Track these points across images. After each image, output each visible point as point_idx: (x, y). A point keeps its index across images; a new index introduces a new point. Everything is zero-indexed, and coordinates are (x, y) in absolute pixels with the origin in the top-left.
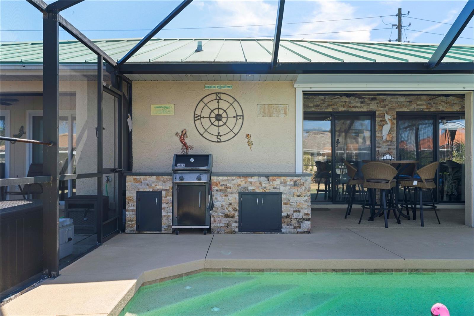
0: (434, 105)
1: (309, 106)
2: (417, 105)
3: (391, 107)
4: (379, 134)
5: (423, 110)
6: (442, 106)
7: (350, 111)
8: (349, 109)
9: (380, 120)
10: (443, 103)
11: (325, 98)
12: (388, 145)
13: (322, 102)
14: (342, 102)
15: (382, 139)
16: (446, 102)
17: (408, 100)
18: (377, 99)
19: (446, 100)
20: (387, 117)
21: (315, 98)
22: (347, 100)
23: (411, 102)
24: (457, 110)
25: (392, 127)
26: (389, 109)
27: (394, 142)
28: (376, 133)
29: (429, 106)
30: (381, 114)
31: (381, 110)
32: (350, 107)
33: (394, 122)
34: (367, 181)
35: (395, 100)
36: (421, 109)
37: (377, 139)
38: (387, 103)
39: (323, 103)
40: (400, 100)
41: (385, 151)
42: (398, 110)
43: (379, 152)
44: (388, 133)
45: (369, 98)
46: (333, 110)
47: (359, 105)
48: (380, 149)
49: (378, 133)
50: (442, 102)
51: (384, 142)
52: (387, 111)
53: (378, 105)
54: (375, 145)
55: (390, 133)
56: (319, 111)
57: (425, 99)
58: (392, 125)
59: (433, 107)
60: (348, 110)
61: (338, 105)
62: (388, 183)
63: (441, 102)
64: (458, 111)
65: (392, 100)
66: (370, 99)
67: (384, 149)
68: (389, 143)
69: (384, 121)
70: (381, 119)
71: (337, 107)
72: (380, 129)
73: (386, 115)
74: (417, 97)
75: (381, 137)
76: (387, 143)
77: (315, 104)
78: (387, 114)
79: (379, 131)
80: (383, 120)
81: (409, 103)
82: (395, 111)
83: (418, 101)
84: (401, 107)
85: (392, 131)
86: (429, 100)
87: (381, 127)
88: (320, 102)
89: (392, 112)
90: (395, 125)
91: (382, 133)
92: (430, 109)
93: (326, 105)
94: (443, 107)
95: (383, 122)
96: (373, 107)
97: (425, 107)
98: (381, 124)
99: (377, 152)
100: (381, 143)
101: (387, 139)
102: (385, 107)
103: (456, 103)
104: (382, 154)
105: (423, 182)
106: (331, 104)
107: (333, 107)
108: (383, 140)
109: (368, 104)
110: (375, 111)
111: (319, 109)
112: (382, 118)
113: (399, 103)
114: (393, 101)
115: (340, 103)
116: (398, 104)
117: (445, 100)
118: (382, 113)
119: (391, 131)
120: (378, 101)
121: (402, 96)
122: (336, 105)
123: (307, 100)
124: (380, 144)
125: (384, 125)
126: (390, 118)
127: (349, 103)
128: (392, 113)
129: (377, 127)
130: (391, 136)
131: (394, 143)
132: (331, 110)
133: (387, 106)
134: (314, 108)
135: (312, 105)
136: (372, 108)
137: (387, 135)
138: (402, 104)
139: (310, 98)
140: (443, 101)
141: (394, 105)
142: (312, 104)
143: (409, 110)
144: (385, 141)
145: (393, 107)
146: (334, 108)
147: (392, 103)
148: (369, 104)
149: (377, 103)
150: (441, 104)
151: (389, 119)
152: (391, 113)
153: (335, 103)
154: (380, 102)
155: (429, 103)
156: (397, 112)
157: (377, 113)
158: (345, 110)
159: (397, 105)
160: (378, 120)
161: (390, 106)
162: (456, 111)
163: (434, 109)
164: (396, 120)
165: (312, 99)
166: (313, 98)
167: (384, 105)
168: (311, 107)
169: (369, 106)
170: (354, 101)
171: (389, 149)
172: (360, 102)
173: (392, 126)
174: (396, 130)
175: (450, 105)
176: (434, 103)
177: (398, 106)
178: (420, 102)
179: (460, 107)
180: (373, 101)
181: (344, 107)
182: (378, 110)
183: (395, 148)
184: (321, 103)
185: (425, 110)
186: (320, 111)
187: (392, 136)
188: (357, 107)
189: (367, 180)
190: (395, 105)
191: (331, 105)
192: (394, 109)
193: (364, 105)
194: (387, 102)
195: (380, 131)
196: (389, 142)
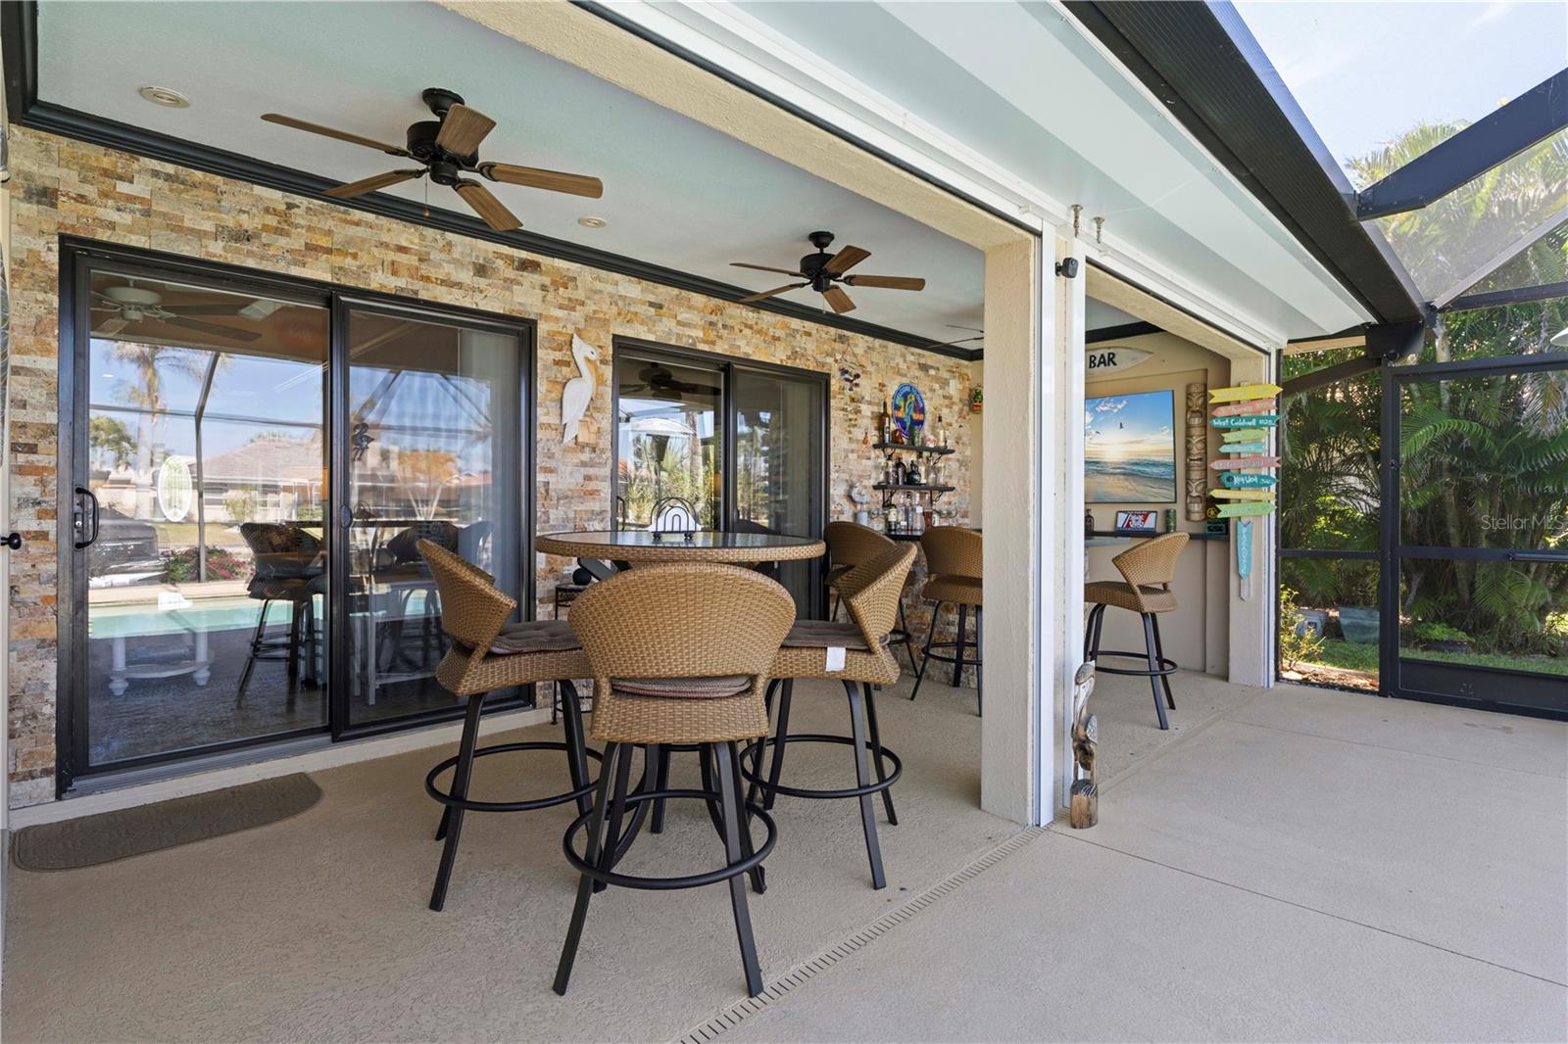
0: (724, 333)
1: (187, 223)
2: (679, 323)
3: (595, 312)
4: (548, 414)
5: (694, 344)
6: (745, 342)
7: (424, 295)
8: (418, 285)
9: (552, 357)
10: (747, 331)
11: (290, 206)
12: (584, 464)
13: (272, 221)
14: (385, 245)
15: (559, 437)
16: (755, 327)
17: (652, 298)
18: (543, 268)
19: (757, 324)
20: (582, 351)
21: (223, 188)
22: (412, 243)
23: (661, 307)
24: (782, 361)
25: (597, 394)
26: (588, 319)
27: (603, 451)
28: (540, 411)
29: (712, 335)
30: (560, 333)
31: (557, 319)
32: (427, 279)
33: (603, 375)
34: (616, 691)
35: (610, 288)
36: (690, 341)
37: (540, 434)
38: (580, 295)
39: (279, 232)
40: (624, 294)
41: (572, 487)
42: (620, 332)
43: (547, 491)
44: (585, 415)
45: (510, 259)
46: (334, 273)
47: (466, 276)
48: (551, 478)
49: (545, 410)
50: (745, 325)
51: (567, 450)
52: (581, 326)
53: (544, 297)
54: (533, 462)
55: (591, 416)
56: (251, 263)
57: (702, 306)
58: (598, 385)
59: (721, 337)
60: (416, 292)
61: (364, 258)
62: (749, 691)
63: (743, 328)
64: (784, 364)
65: (599, 286)
66: (516, 264)
67: (569, 480)
68: (586, 456)
69: (568, 364)
70: (557, 353)
71: (360, 267)
72: (553, 395)
73: (576, 340)
74: (677, 296)
75: (556, 430)
76: (579, 455)
77: (230, 221)
78: (580, 336)
79: (548, 403)
80: (566, 358)
81: (652, 310)
82: (608, 332)
83: (682, 309)
84: (628, 321)
85: (599, 410)
86: (711, 313)
87: (559, 387)
88: (256, 220)
89: (599, 335)
90: (606, 385)
91: (561, 415)
92: (713, 343)
93: (297, 243)
94: (748, 344)
95: (565, 370)
96: (523, 297)
97: (700, 334)
98: (559, 375)
99: (543, 492)
100: (556, 455)
101: (580, 440)
102: (573, 309)
103: (779, 339)
104: (558, 499)
105: (869, 651)
106: (324, 242)
107: (337, 260)
108: (565, 441)
109: (506, 280)
110: (532, 317)
111: (250, 254)
112: (560, 350)
113: (620, 303)
114: (601, 292)
115: (374, 249)
116: (617, 305)
117: (753, 323)
118: (560, 330)
119: (595, 408)
120: (547, 280)
121: (633, 279)
122: (355, 256)
123: (171, 190)
124: (551, 457)
125: (569, 380)
126: (593, 357)
127: (420, 260)
128: (598, 339)
129: (542, 387)
130: (594, 428)
131: (604, 456)
132: (327, 278)
133: (578, 308)
134: (221, 244)
135: (208, 226)
136: (520, 304)
137: (580, 421)
138: (632, 309)
139: (194, 186)
140: (749, 323)
141: (605, 308)
142: (209, 218)
143: (652, 338)
144: (572, 444)
145: (601, 315)
146: (341, 268)
147: (597, 297)
148: (509, 283)
149: (544, 288)
150: (744, 332)
151: (587, 360)
152: (594, 337)
153: (349, 241)
154: (554, 282)
155: (711, 324)
156: (615, 337)
157: (542, 329)
158: (402, 289)
159: (615, 309)
160: (544, 355)
161: (591, 307)
162: (779, 363)
163: (726, 347)
164: (611, 367)
165: (210, 195)
166: (214, 189)
167: (570, 299)
168: (201, 235)
169: (508, 293)
170: (444, 256)
171: (588, 478)
172: (471, 267)
173: (597, 389)
174: (611, 406)
175: (765, 341)
176: (725, 326)
177: (619, 314)
178: (688, 313)
179: (790, 353)
180: (525, 274)
181: (395, 273)
182: (546, 316)
183: (606, 477)
184: (265, 228)
185: (702, 347)
186: (260, 267)
187: (599, 428)
188: (459, 285)
189: (612, 680)
190: (609, 309)
191: (329, 251)
192: (605, 322)
193: (489, 285)
194: (580, 291)
195: (553, 404)
196: (587, 449)
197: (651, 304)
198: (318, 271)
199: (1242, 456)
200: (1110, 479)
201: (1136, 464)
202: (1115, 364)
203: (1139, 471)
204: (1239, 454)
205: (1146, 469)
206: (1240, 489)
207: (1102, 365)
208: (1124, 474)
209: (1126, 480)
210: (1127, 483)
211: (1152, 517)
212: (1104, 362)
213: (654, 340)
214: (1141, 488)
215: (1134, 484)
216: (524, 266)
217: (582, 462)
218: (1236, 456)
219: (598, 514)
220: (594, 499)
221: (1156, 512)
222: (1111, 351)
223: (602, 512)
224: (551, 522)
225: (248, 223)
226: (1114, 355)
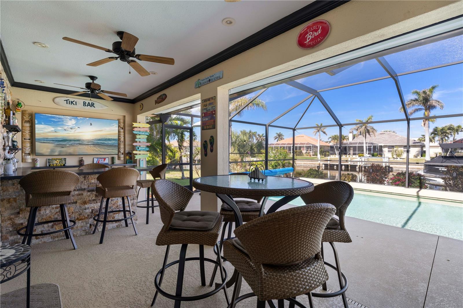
199: (141, 142)
200: (86, 147)
201: (99, 140)
202: (94, 107)
203: (101, 143)
204: (140, 141)
205: (106, 142)
206: (140, 151)
207: (89, 106)
208: (93, 144)
209: (94, 147)
210: (95, 148)
211: (107, 160)
212: (90, 105)
214: (103, 150)
215: (98, 149)
218: (139, 142)
221: (108, 158)
222: (92, 102)
226: (93, 103)
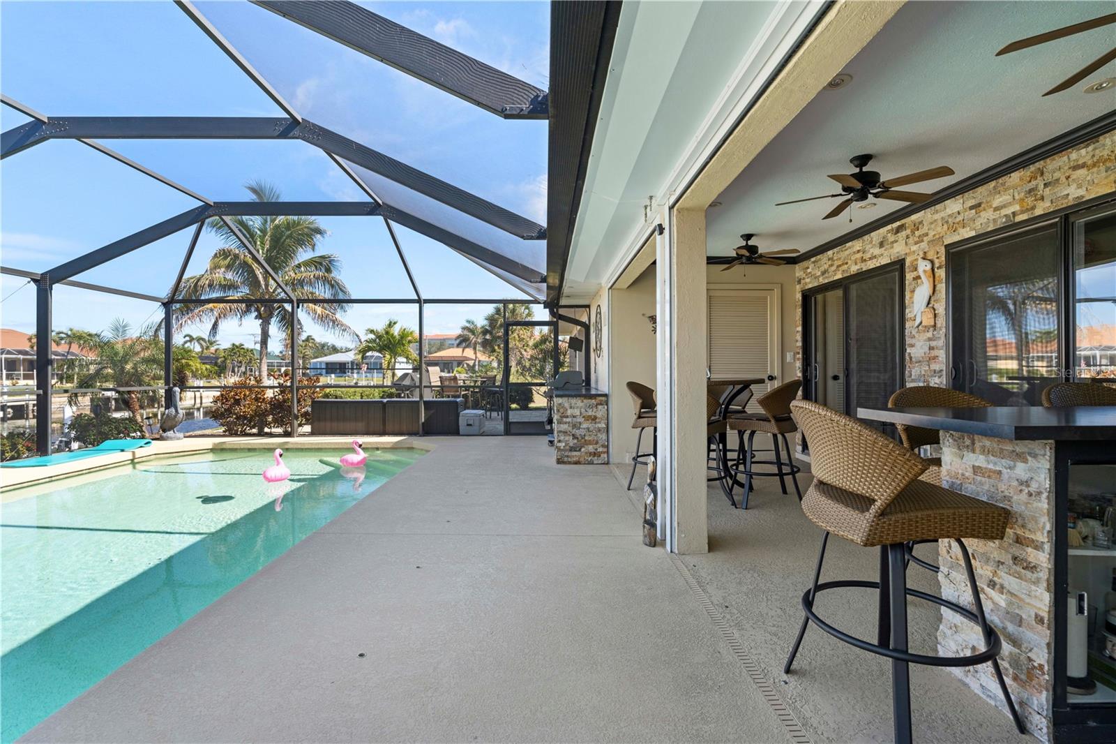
0: (1049, 190)
2: (996, 209)
5: (1010, 219)
6: (1075, 186)
7: (864, 269)
8: (862, 265)
9: (912, 277)
13: (830, 262)
16: (1089, 163)
17: (971, 203)
18: (907, 225)
19: (1091, 157)
20: (921, 267)
22: (860, 247)
23: (979, 205)
26: (931, 243)
27: (940, 329)
28: (907, 310)
29: (1030, 201)
31: (915, 252)
32: (865, 261)
33: (940, 276)
35: (942, 214)
36: (1004, 220)
37: (907, 325)
38: (927, 229)
39: (831, 265)
40: (952, 212)
41: (923, 355)
42: (949, 241)
43: (910, 358)
46: (842, 274)
48: (913, 350)
49: (910, 310)
50: (1075, 168)
51: (921, 332)
52: (927, 249)
53: (908, 242)
54: (904, 342)
59: (1042, 198)
65: (935, 217)
66: (895, 231)
67: (922, 351)
68: (930, 334)
70: (914, 273)
71: (848, 267)
73: (920, 261)
74: (996, 186)
76: (927, 334)
77: (823, 269)
79: (910, 305)
81: (973, 211)
82: (941, 245)
83: (997, 196)
84: (954, 231)
85: (936, 301)
86: (1030, 181)
88: (827, 265)
89: (935, 250)
90: (941, 283)
92: (1033, 208)
93: (835, 267)
94: (1080, 186)
96: (898, 248)
97: (1017, 208)
99: (908, 358)
100: (915, 336)
102: (922, 241)
104: (916, 363)
106: (840, 263)
107: (843, 268)
109: (891, 243)
110: (903, 257)
111: (826, 278)
113: (950, 220)
114: (935, 221)
116: (948, 223)
119: (934, 301)
120: (908, 232)
124: (912, 337)
126: (927, 268)
127: (864, 253)
128: (938, 252)
129: (907, 296)
130: (933, 314)
131: (941, 332)
133: (924, 239)
134: (822, 278)
135: (819, 273)
136: (898, 253)
137: (923, 312)
138: (959, 220)
141: (939, 229)
142: (819, 270)
145: (937, 237)
146: (843, 271)
147: (934, 225)
149: (908, 237)
150: (1073, 177)
151: (926, 271)
152: (933, 253)
154: (911, 231)
155: (1030, 191)
156: (945, 246)
157: (908, 261)
158: (859, 269)
159: (946, 227)
160: (909, 277)
161: (933, 234)
163: (1048, 204)
164: (945, 269)
167: (920, 236)
169: (892, 250)
170: (870, 246)
171: (934, 348)
172: (878, 245)
174: (944, 297)
175: (1106, 170)
176: (1046, 185)
177: (948, 229)
178: (1003, 196)
180: (898, 235)
181: (856, 264)
182: (909, 253)
183: (943, 346)
185: (1018, 218)
187: (937, 314)
188: (875, 257)
190: (942, 229)
191: (842, 265)
193: (885, 250)
194: (924, 228)
196: (931, 329)
197: (971, 208)
198: (839, 276)
213: (974, 235)
216: (898, 230)
217: (929, 338)
219: (938, 373)
220: (935, 362)
223: (941, 371)
224: (913, 377)
225: (826, 267)
